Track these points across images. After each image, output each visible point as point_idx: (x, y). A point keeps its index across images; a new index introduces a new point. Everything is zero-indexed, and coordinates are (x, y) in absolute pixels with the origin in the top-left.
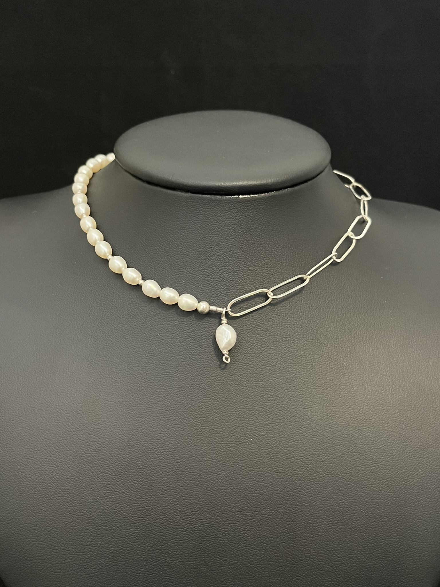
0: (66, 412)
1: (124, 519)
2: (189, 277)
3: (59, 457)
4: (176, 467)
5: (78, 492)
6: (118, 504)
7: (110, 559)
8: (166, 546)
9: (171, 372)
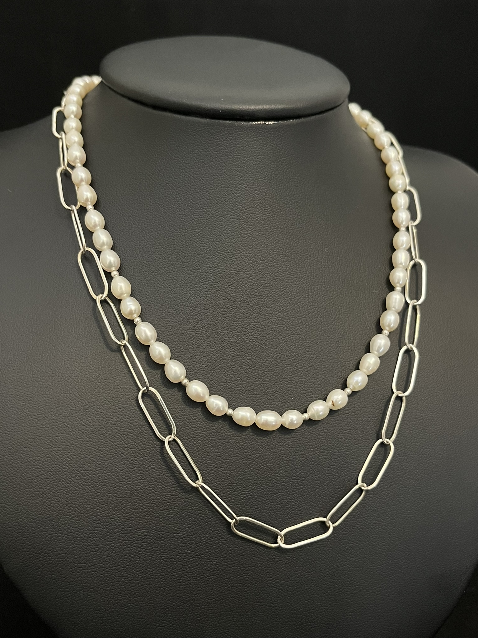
0: (77, 380)
1: (156, 499)
2: (211, 219)
3: (73, 434)
4: (211, 434)
5: (100, 472)
6: (148, 482)
7: (142, 546)
8: (207, 525)
9: (197, 328)
